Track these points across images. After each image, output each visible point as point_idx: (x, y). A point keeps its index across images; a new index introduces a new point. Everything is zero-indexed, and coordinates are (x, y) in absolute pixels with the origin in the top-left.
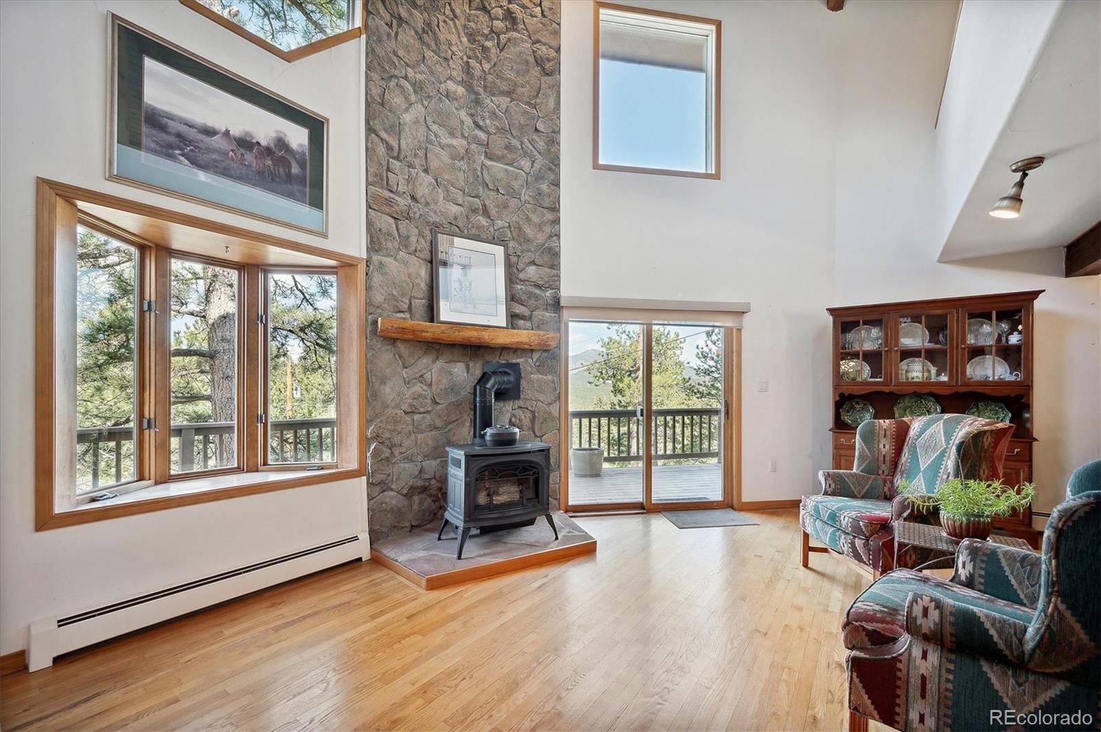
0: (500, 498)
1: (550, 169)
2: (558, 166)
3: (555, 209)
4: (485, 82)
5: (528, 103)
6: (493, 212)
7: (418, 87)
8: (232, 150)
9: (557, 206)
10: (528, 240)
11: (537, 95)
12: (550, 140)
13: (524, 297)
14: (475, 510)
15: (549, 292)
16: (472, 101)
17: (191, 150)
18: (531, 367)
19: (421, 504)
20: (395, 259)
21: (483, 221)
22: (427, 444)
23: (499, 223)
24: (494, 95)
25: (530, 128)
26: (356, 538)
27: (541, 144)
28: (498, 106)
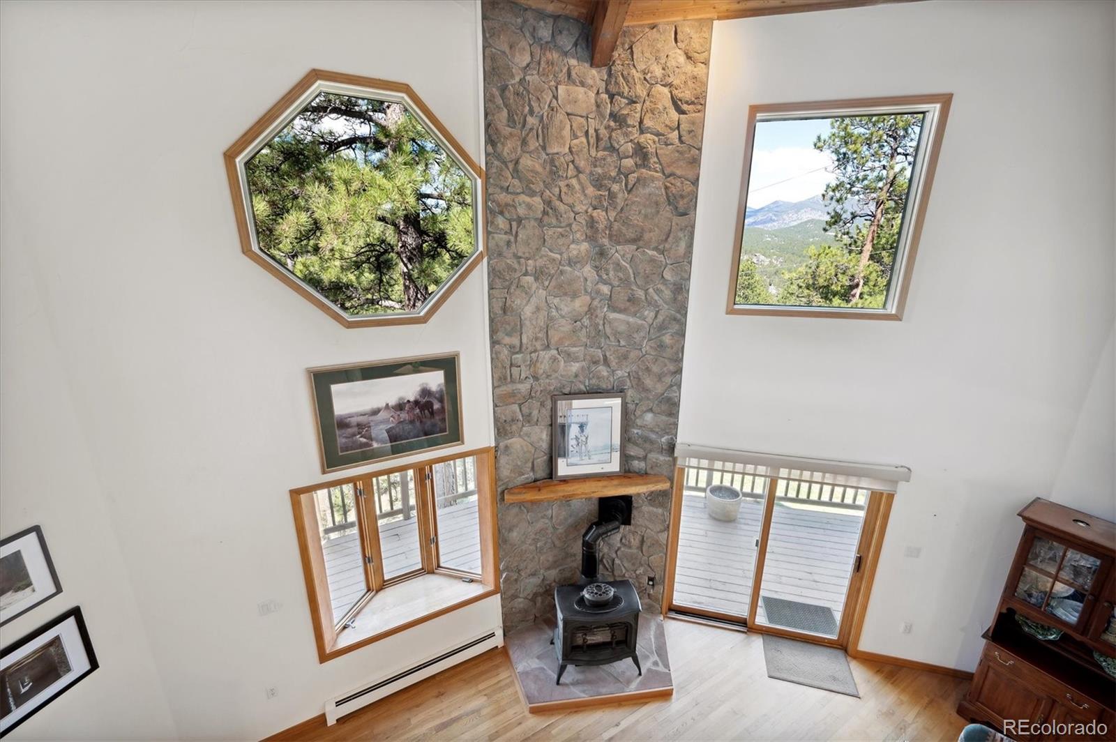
0: (594, 638)
1: (675, 319)
2: (685, 315)
3: (678, 360)
4: (610, 230)
5: (656, 249)
6: (613, 364)
7: (539, 274)
8: (392, 416)
9: (680, 355)
10: (646, 390)
11: (666, 239)
12: (678, 288)
13: (640, 441)
14: (572, 651)
15: (665, 438)
16: (597, 254)
17: (366, 431)
18: (643, 500)
19: (542, 602)
20: (520, 436)
21: (604, 371)
22: (548, 561)
23: (619, 373)
24: (619, 243)
25: (656, 276)
26: (493, 635)
27: (667, 293)
28: (623, 256)
